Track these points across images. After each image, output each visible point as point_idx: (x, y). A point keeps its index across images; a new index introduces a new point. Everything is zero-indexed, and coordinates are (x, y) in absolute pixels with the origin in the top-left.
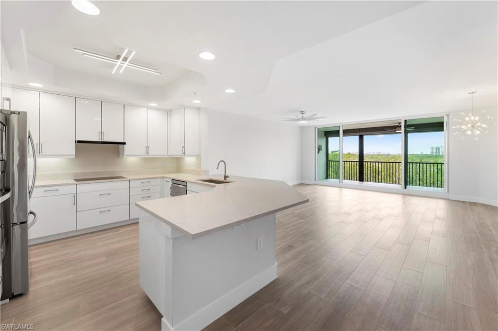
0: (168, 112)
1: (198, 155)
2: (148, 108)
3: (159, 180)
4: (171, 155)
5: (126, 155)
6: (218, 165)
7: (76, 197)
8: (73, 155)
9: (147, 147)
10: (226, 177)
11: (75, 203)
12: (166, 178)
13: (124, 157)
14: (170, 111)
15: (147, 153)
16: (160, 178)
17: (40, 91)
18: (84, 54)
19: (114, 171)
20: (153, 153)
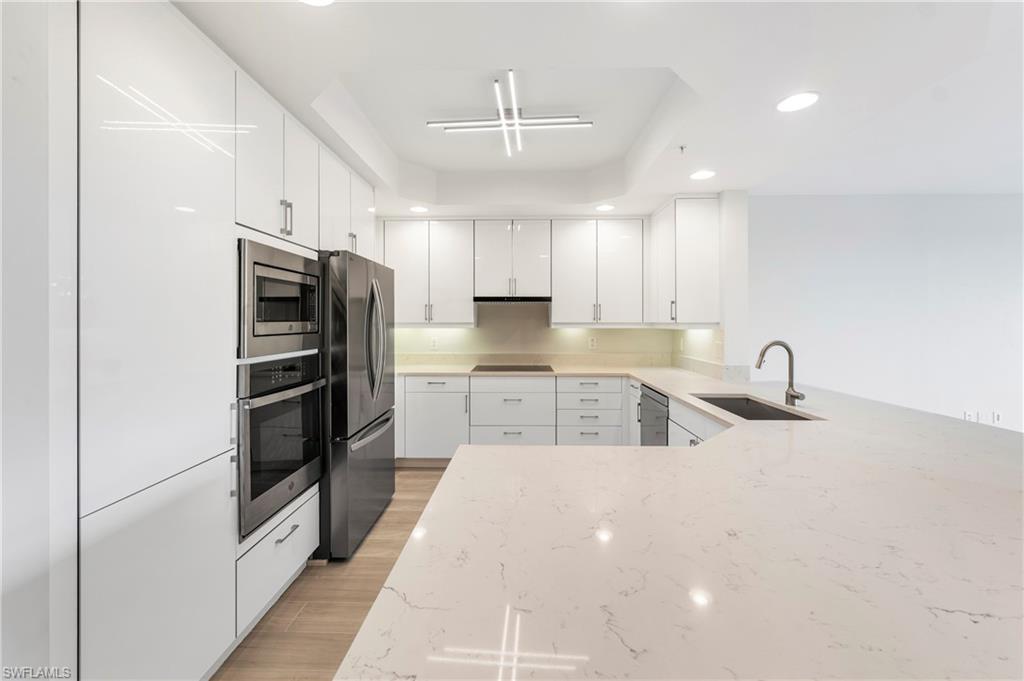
0: (645, 221)
1: (718, 324)
2: (598, 217)
3: (619, 381)
4: (652, 324)
5: (556, 324)
6: (763, 354)
7: (468, 398)
8: (470, 323)
9: (597, 307)
10: (792, 398)
11: (468, 410)
12: (634, 378)
13: (553, 327)
14: (650, 216)
15: (597, 317)
16: (621, 376)
17: (428, 218)
18: (446, 128)
19: (539, 356)
20: (609, 318)
